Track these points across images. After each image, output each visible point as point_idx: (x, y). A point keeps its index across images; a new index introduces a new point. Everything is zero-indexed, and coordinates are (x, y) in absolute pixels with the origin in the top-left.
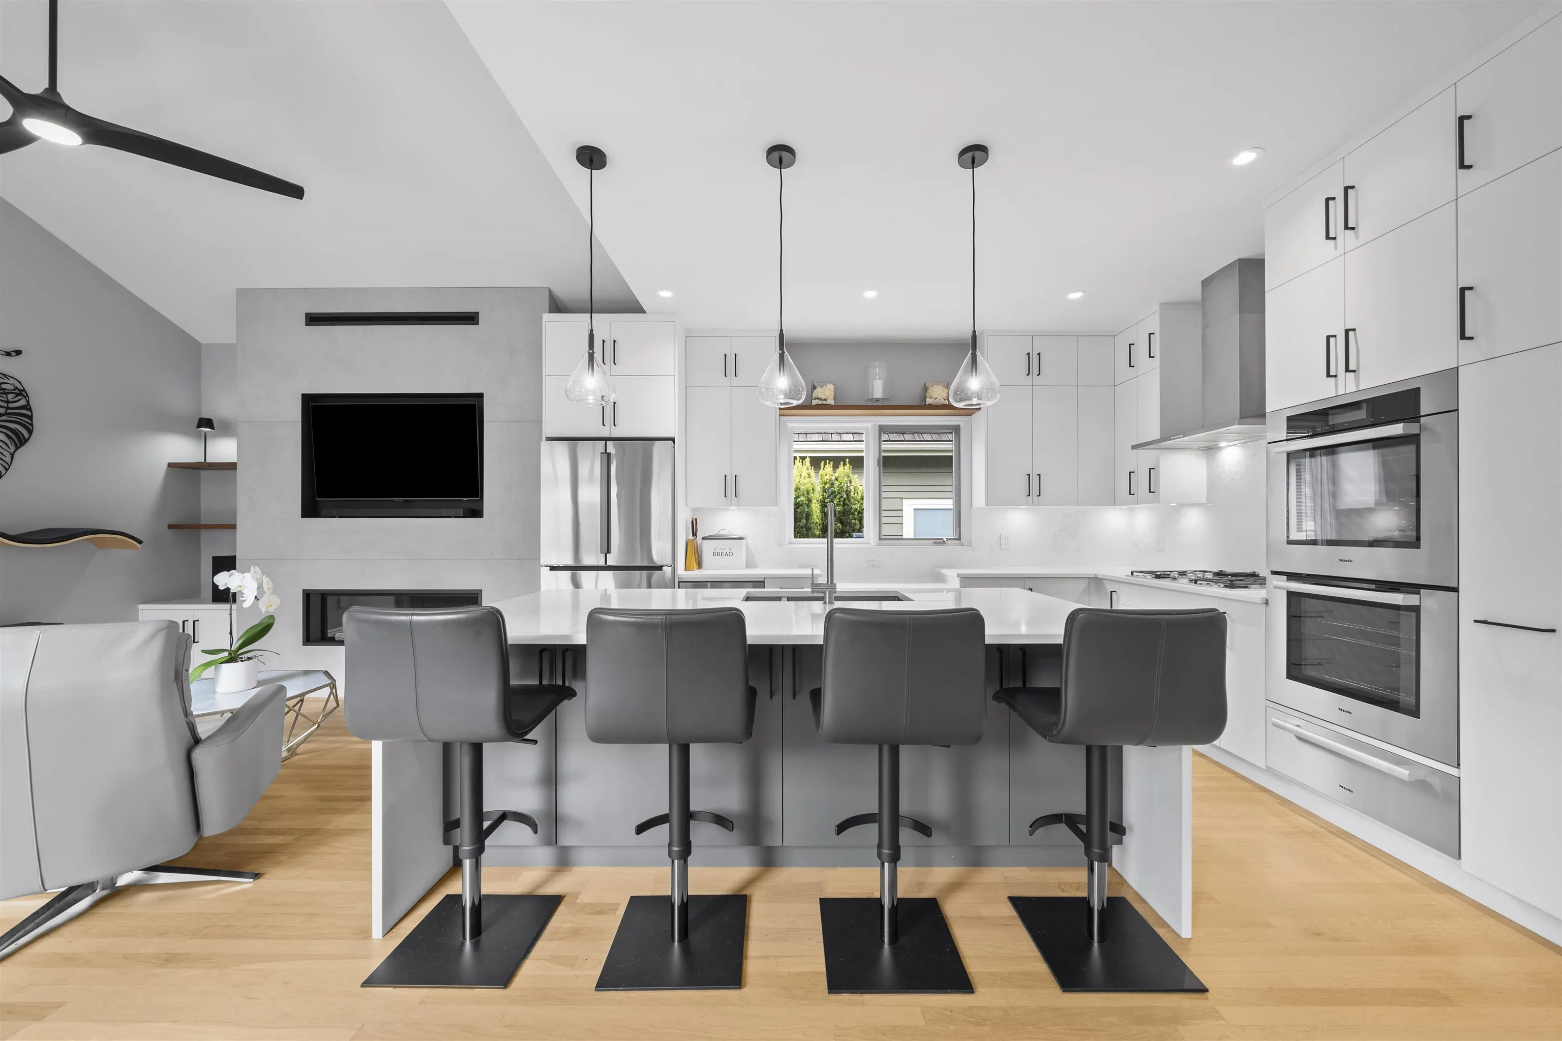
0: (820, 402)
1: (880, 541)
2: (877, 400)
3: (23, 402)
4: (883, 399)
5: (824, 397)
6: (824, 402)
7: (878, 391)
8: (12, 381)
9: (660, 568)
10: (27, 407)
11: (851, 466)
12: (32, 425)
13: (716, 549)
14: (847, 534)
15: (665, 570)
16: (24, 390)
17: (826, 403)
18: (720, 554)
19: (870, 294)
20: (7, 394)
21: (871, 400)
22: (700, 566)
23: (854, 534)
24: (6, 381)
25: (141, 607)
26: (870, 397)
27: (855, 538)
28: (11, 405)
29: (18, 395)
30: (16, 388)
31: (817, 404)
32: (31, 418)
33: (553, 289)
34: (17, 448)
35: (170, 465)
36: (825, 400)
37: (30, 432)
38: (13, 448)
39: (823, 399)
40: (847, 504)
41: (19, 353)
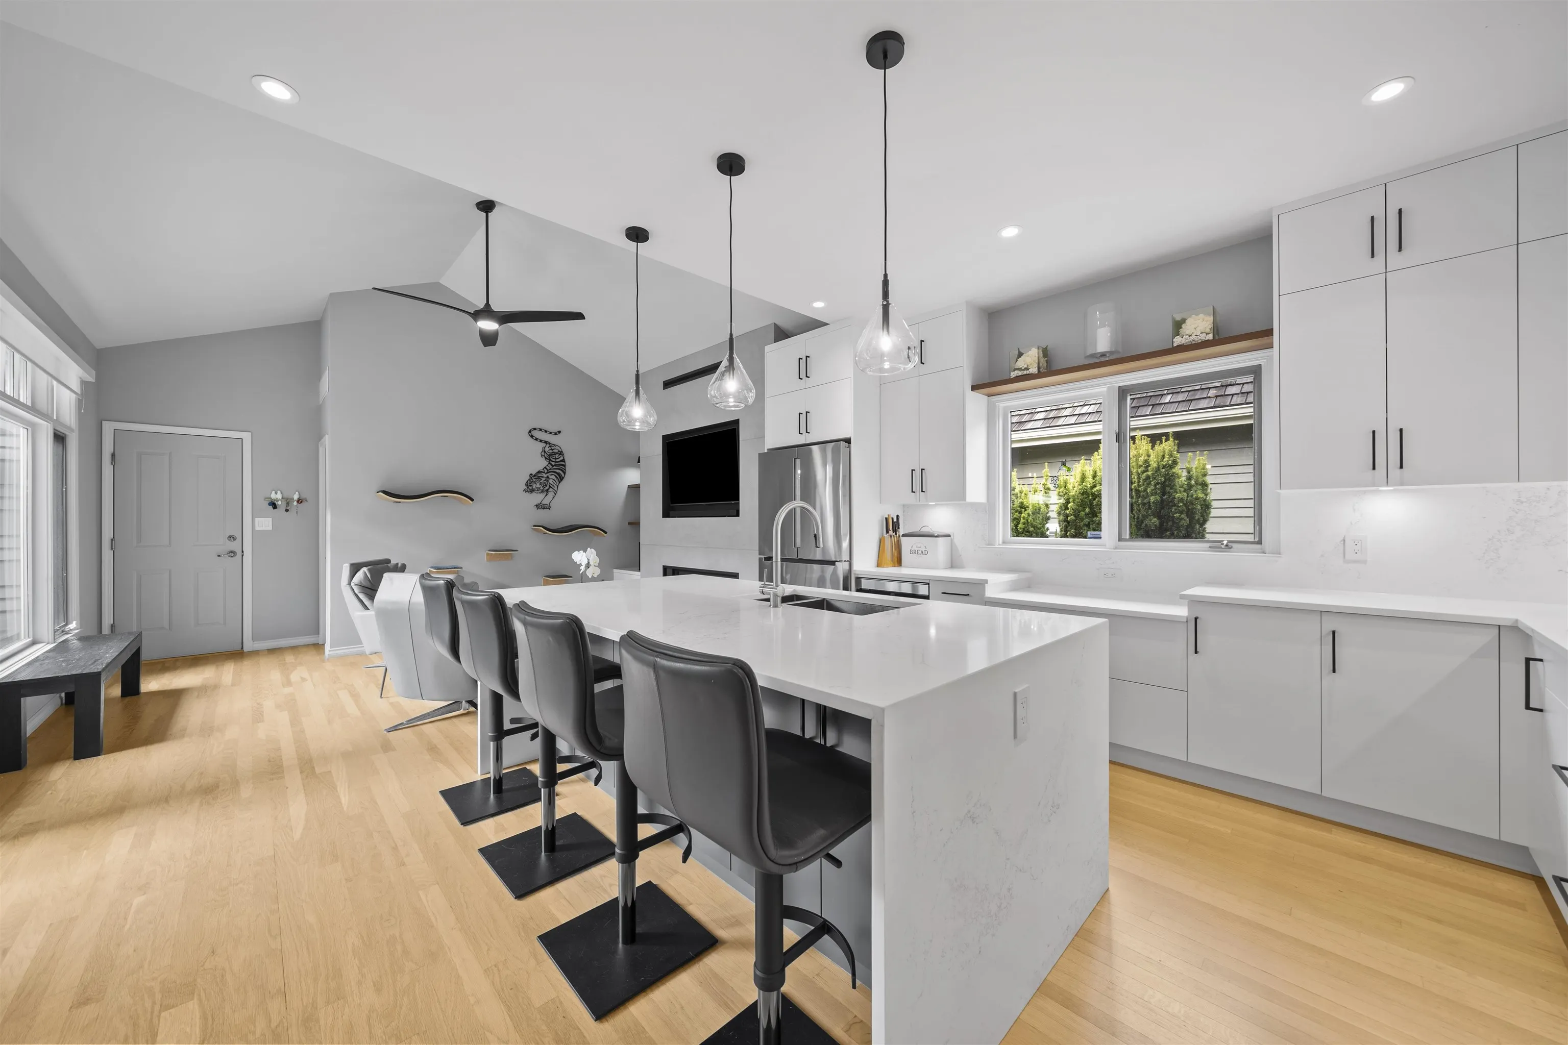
0: (1020, 373)
1: (1120, 542)
2: (1103, 355)
3: (562, 458)
4: (1111, 353)
5: (1026, 366)
6: (1025, 372)
7: (1103, 342)
8: (557, 448)
9: (832, 563)
10: (563, 461)
11: (1177, 442)
12: (565, 470)
13: (912, 546)
14: (1168, 533)
15: (838, 566)
16: (562, 452)
17: (1028, 372)
18: (916, 553)
19: (1010, 232)
20: (555, 454)
21: (1093, 356)
22: (899, 562)
23: (1089, 534)
24: (555, 448)
25: (615, 570)
26: (1090, 352)
27: (1090, 538)
28: (557, 460)
29: (560, 454)
30: (559, 451)
31: (1017, 376)
32: (564, 466)
33: (777, 323)
34: (560, 483)
35: (629, 487)
36: (1027, 369)
37: (565, 473)
38: (558, 483)
39: (1023, 368)
40: (1169, 492)
41: (559, 432)
